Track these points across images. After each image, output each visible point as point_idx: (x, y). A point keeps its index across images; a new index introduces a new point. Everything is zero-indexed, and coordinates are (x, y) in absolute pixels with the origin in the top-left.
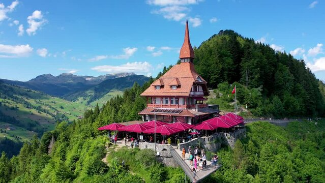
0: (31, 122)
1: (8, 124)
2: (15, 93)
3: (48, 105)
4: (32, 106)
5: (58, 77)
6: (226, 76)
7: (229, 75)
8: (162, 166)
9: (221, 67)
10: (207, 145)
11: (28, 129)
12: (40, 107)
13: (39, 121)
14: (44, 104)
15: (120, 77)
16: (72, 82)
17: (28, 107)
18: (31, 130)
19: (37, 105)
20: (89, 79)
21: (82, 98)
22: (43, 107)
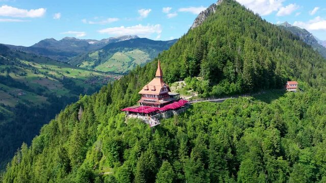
0: (40, 87)
1: (19, 90)
2: (22, 59)
3: (54, 71)
4: (40, 72)
5: (61, 41)
6: (190, 73)
7: (192, 72)
8: (145, 124)
9: (187, 67)
10: (164, 116)
11: (38, 94)
12: (47, 72)
13: (48, 86)
14: (50, 70)
15: (123, 40)
16: (76, 46)
17: (35, 73)
18: (41, 95)
19: (44, 71)
20: (92, 43)
21: (87, 62)
22: (50, 73)
